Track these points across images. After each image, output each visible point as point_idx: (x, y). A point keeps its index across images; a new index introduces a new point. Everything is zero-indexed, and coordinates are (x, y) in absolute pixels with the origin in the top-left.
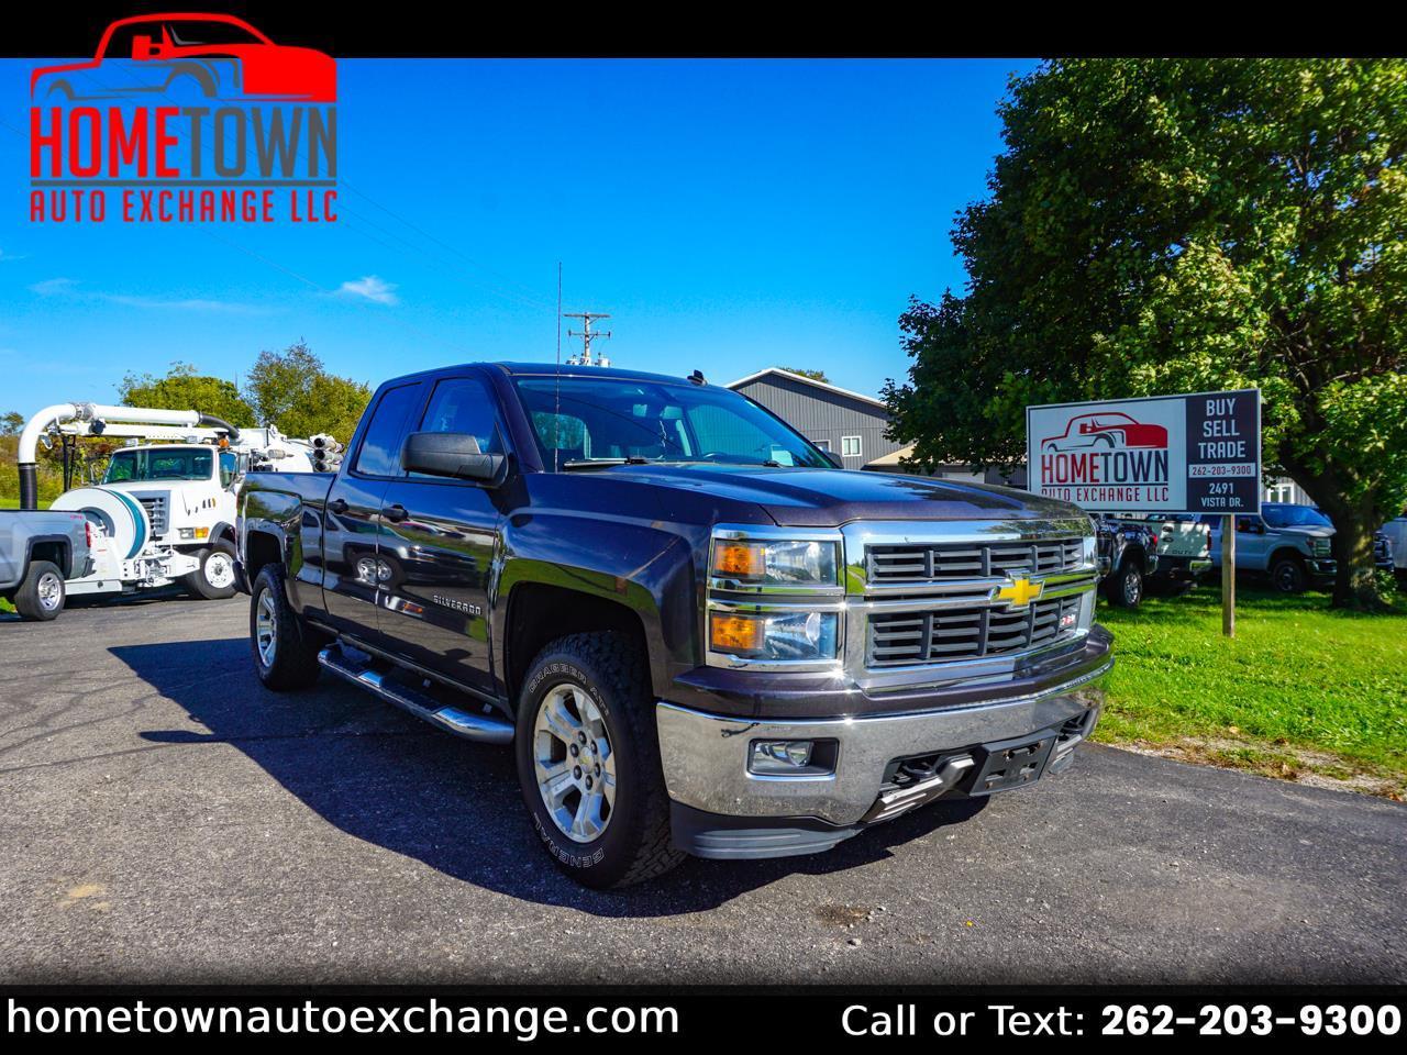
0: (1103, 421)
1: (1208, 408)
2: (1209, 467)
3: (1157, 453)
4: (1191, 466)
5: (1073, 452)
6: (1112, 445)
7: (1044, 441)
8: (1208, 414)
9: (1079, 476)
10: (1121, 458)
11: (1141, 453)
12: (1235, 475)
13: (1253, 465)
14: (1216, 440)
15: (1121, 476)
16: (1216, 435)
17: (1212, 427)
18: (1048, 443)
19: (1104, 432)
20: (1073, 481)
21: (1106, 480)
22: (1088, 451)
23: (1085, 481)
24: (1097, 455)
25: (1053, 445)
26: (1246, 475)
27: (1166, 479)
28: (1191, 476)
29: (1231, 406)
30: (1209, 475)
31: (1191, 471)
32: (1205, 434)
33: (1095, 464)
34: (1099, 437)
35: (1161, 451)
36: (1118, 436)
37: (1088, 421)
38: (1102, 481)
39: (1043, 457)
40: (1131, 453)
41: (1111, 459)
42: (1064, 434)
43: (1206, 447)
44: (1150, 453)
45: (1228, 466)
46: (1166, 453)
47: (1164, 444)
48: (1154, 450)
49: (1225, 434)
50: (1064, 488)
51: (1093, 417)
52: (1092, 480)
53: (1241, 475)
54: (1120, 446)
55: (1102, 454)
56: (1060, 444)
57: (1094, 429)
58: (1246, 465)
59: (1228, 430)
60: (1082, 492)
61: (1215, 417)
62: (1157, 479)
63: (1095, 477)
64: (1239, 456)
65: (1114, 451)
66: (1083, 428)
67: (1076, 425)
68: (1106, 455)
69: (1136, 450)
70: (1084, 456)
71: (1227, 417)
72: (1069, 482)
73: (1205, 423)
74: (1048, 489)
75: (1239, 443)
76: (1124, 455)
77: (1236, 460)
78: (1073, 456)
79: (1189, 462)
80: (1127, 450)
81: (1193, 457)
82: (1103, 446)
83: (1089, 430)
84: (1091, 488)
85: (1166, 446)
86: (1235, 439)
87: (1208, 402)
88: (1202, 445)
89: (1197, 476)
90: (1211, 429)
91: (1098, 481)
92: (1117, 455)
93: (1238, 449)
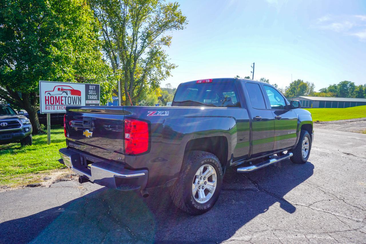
0: (64, 88)
1: (90, 87)
2: (90, 101)
3: (79, 97)
4: (86, 101)
5: (56, 96)
6: (67, 95)
7: (46, 92)
8: (90, 89)
9: (58, 102)
10: (69, 98)
11: (75, 97)
12: (95, 103)
13: (98, 101)
14: (91, 95)
15: (69, 103)
16: (91, 94)
17: (91, 92)
18: (47, 93)
19: (65, 91)
20: (56, 104)
21: (66, 104)
22: (60, 96)
23: (59, 104)
24: (63, 97)
25: (49, 93)
26: (97, 103)
27: (81, 104)
28: (86, 103)
29: (94, 87)
30: (90, 103)
31: (86, 102)
32: (89, 93)
33: (62, 99)
34: (64, 92)
35: (80, 97)
36: (69, 92)
37: (60, 87)
38: (64, 104)
39: (46, 97)
40: (72, 97)
41: (67, 98)
42: (53, 90)
44: (77, 97)
45: (94, 101)
46: (81, 97)
47: (80, 95)
48: (78, 96)
49: (93, 94)
50: (53, 106)
51: (62, 87)
52: (62, 104)
53: (96, 103)
54: (69, 95)
55: (64, 97)
56: (51, 93)
57: (62, 90)
58: (97, 101)
59: (94, 93)
60: (59, 107)
61: (91, 90)
62: (79, 104)
63: (62, 103)
64: (96, 99)
65: (67, 96)
66: (59, 89)
67: (57, 88)
68: (65, 97)
69: (73, 96)
70: (59, 97)
71: (93, 90)
72: (55, 104)
73: (89, 91)
74: (47, 106)
75: (96, 96)
76: (70, 97)
77: (95, 100)
78: (56, 97)
79: (86, 100)
80: (71, 96)
81: (87, 99)
82: (64, 94)
83: (60, 90)
84: (61, 106)
85: (81, 96)
86: (95, 95)
87: (90, 86)
88: (89, 96)
89: (88, 103)
90: (90, 92)
91: (63, 104)
92: (68, 97)
93: (96, 97)
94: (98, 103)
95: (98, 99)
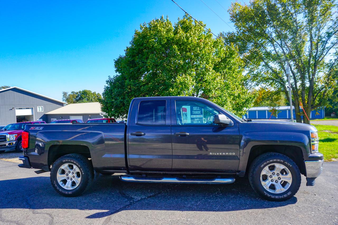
2: (195, 116)
3: (185, 113)
4: (191, 116)
12: (199, 117)
13: (202, 115)
14: (196, 111)
27: (187, 118)
30: (195, 117)
31: (191, 117)
32: (194, 110)
35: (186, 113)
43: (194, 112)
45: (198, 115)
46: (187, 113)
48: (184, 113)
59: (198, 109)
73: (193, 108)
77: (199, 114)
81: (192, 114)
85: (186, 112)
86: (199, 111)
88: (193, 112)
93: (199, 112)
94: (202, 117)
95: (202, 114)
